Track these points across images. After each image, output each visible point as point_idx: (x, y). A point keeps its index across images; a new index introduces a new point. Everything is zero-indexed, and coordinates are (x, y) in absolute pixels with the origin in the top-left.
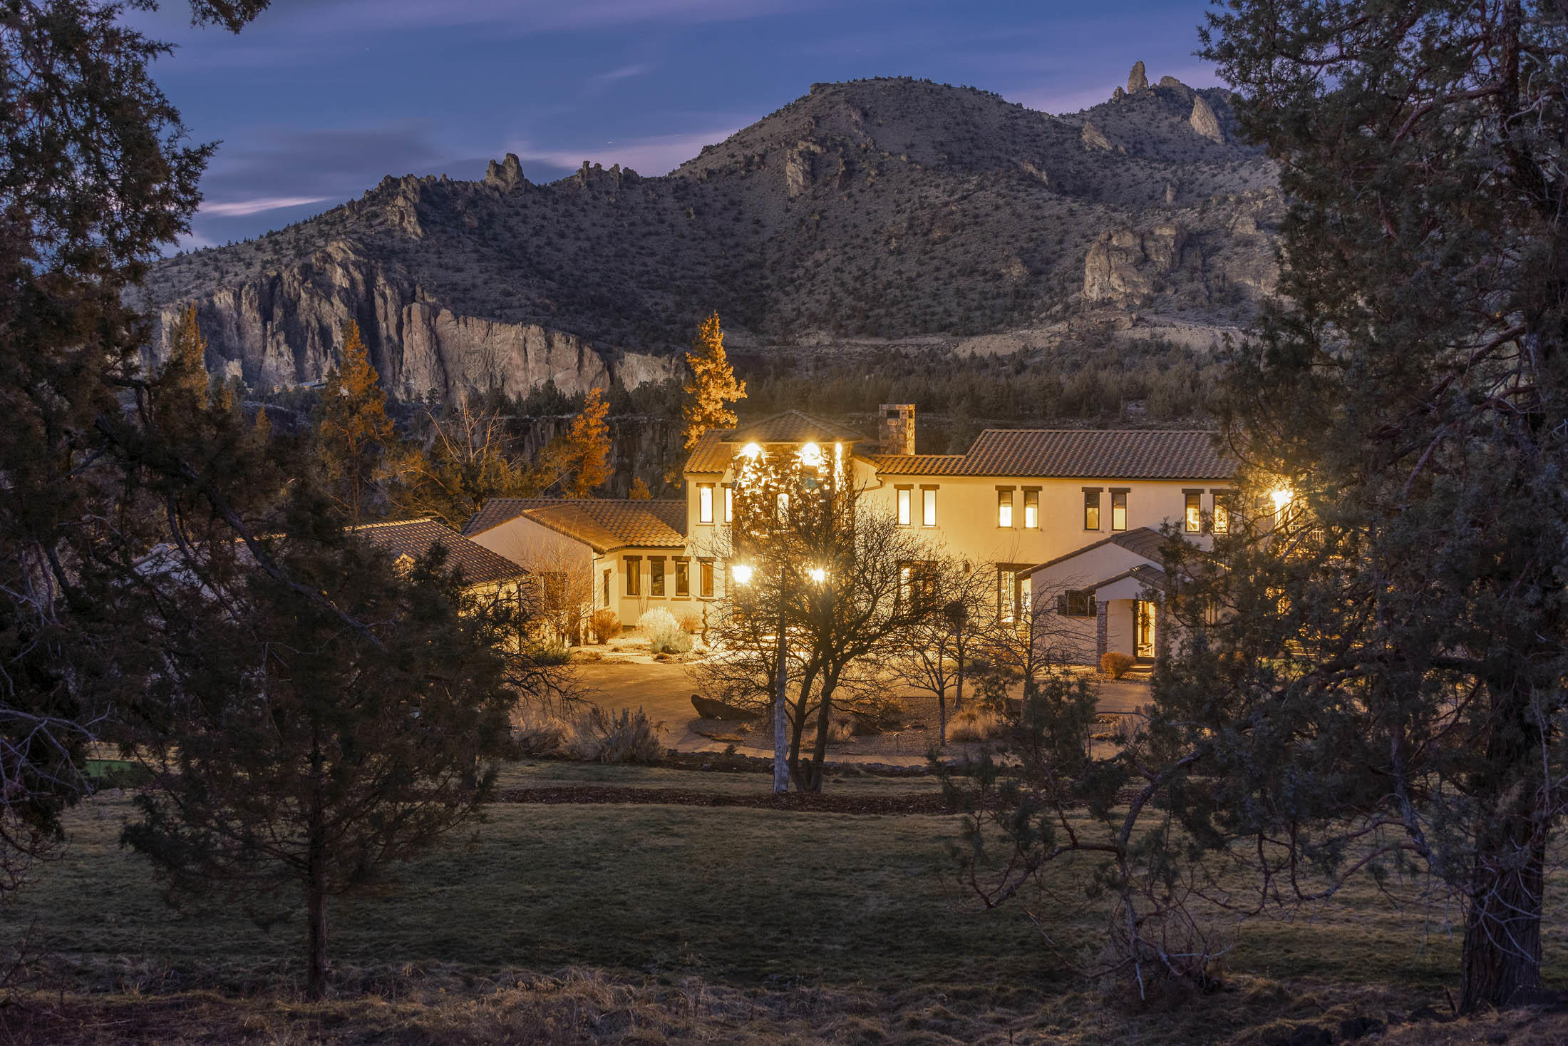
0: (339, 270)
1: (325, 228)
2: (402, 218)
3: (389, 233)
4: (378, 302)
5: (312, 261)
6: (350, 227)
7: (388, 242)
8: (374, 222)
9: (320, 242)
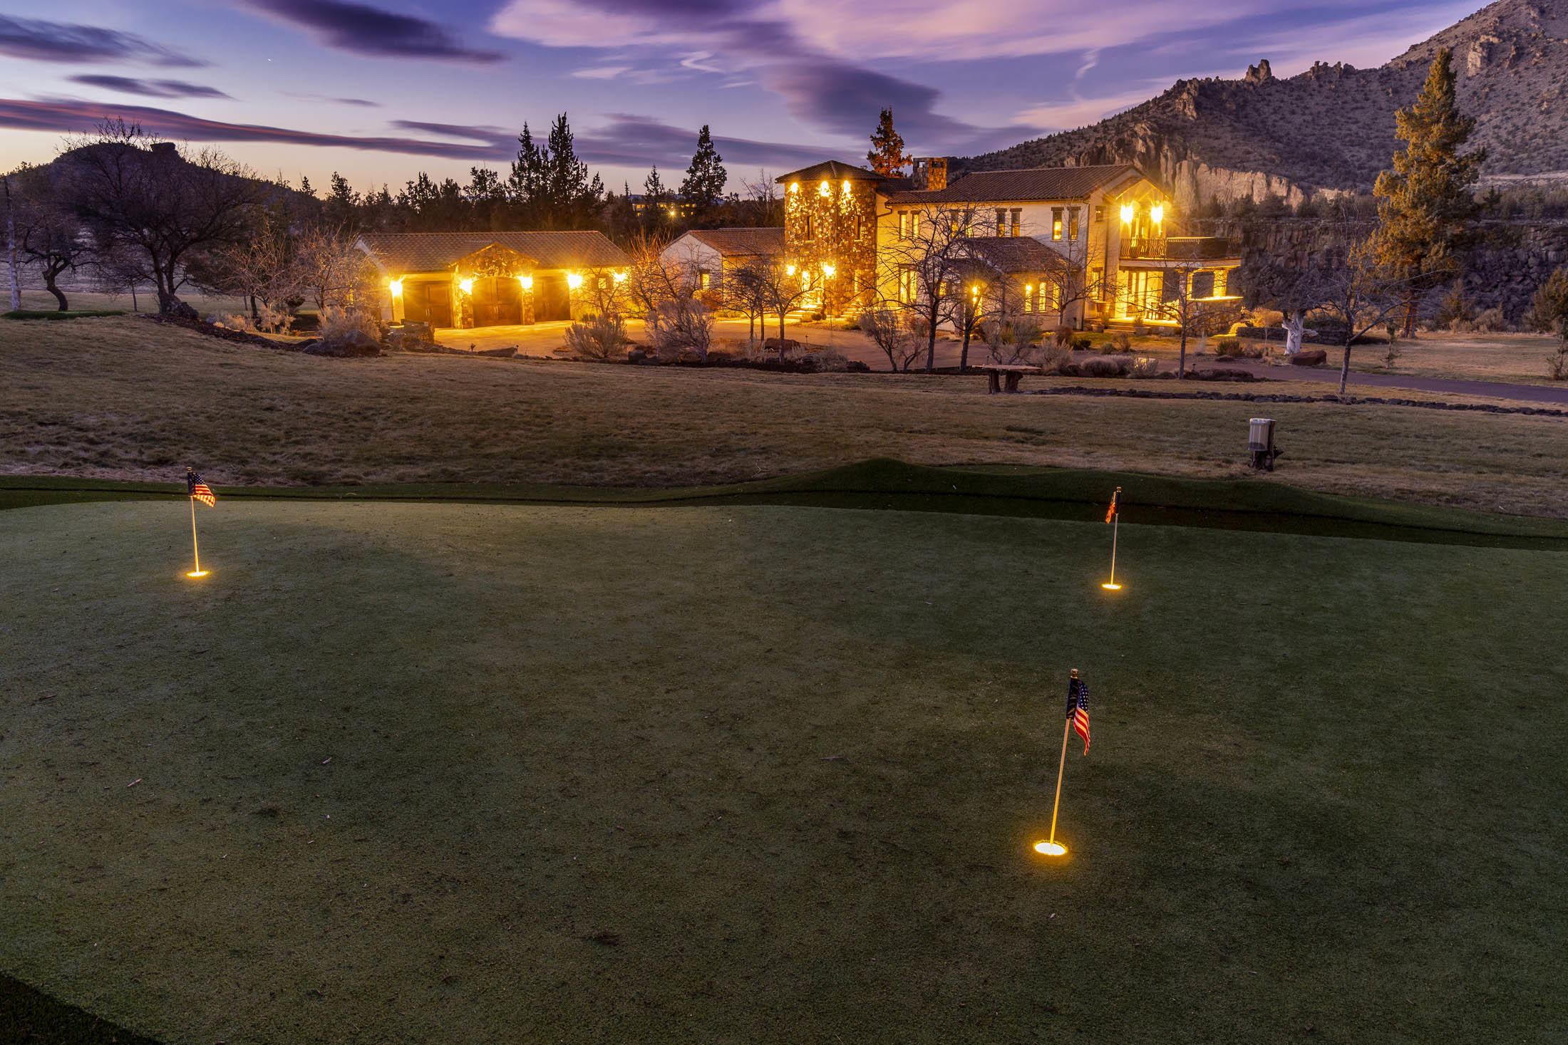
0: (1141, 142)
1: (1136, 115)
2: (1185, 107)
3: (1174, 117)
4: (1162, 160)
5: (1125, 136)
6: (1152, 114)
7: (1174, 123)
8: (1168, 110)
9: (1132, 124)
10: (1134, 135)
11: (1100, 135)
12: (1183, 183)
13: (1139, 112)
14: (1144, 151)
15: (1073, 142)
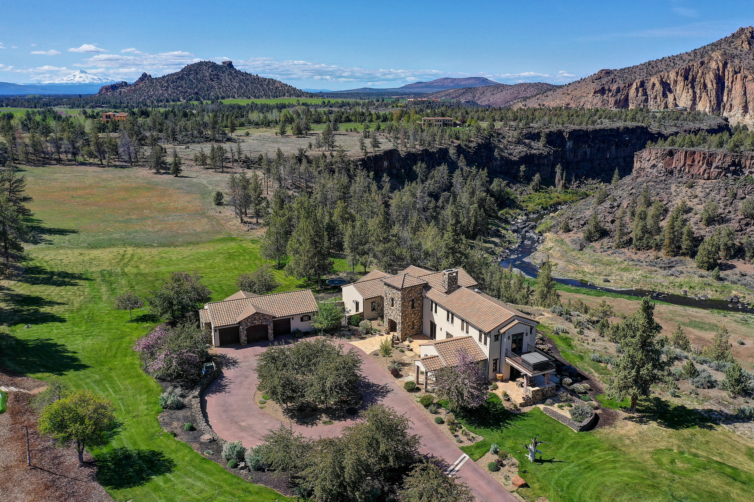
2: (742, 43)
3: (736, 48)
4: (726, 73)
5: (706, 59)
6: (723, 47)
7: (735, 52)
8: (732, 45)
9: (710, 52)
10: (711, 58)
11: (692, 57)
12: (738, 88)
13: (715, 46)
14: (716, 68)
15: (676, 61)
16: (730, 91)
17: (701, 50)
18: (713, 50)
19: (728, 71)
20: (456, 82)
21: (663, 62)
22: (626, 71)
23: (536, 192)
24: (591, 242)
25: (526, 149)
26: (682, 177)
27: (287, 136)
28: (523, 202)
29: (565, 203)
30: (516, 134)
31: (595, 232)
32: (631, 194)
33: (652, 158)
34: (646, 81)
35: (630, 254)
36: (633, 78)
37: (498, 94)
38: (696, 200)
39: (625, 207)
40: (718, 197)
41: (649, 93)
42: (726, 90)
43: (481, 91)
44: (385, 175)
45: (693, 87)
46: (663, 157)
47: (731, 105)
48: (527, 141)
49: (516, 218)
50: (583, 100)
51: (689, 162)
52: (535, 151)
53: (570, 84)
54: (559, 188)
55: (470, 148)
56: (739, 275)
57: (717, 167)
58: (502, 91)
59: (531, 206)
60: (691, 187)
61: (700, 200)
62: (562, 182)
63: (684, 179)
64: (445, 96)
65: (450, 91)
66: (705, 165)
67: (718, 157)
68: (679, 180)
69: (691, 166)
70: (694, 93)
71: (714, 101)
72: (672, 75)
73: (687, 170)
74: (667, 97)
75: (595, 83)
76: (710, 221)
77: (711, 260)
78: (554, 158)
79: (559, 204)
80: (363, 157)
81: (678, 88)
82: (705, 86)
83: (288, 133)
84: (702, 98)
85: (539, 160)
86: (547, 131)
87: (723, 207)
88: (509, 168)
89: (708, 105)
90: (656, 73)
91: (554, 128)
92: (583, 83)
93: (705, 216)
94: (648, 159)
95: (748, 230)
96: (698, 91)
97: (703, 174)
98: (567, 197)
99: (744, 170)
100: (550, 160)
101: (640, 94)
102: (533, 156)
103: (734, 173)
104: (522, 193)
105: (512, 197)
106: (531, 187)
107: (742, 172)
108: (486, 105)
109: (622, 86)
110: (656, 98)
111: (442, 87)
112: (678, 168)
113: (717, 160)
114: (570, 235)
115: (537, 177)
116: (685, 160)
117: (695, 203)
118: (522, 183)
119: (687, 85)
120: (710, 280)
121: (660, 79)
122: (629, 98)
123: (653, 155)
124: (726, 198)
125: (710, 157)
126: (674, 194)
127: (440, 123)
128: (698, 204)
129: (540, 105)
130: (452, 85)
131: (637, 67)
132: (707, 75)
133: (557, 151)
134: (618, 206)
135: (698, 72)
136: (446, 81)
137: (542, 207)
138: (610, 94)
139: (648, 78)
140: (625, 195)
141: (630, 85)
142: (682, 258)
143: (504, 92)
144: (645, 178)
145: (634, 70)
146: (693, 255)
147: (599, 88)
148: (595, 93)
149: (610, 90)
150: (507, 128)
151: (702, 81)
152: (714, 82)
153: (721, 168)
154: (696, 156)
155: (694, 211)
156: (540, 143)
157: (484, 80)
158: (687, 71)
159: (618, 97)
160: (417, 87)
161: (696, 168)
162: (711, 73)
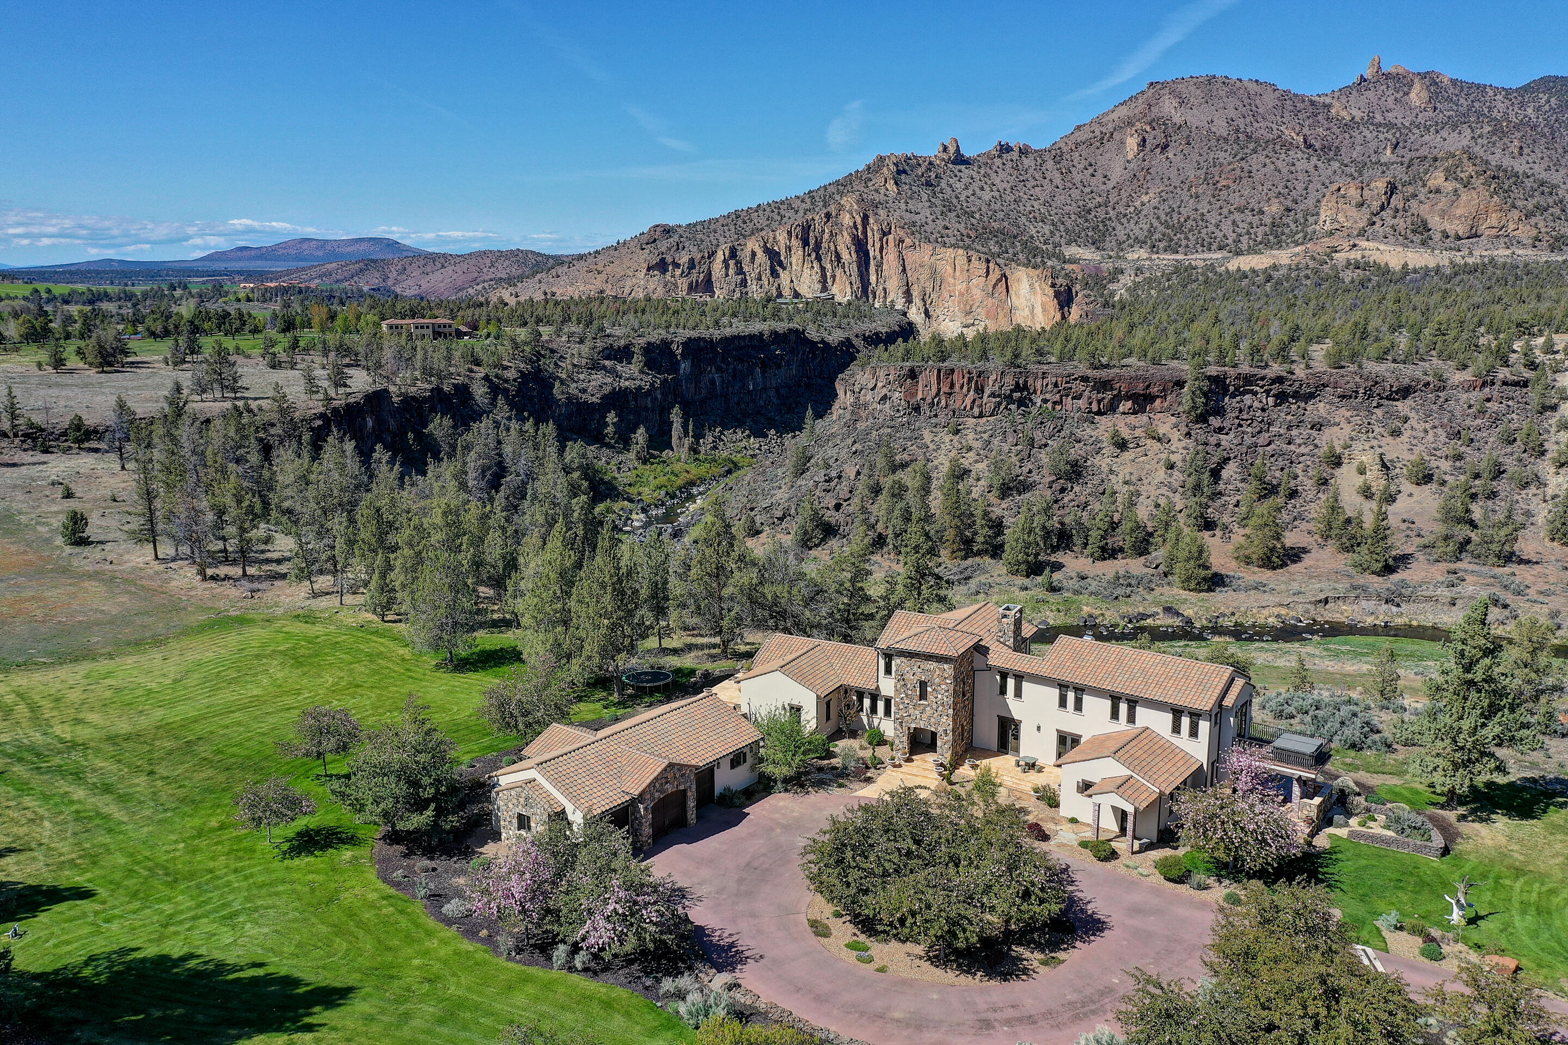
0: (848, 215)
1: (841, 188)
2: (885, 182)
3: (877, 191)
4: (869, 234)
5: (832, 209)
6: (856, 188)
7: (877, 197)
8: (870, 184)
9: (837, 197)
10: (841, 208)
11: (808, 206)
12: (891, 257)
13: (844, 185)
14: (851, 224)
15: (783, 212)
16: (879, 266)
17: (822, 192)
18: (842, 194)
19: (873, 230)
20: (329, 247)
21: (761, 212)
22: (699, 228)
23: (644, 463)
24: (810, 549)
25: (609, 380)
26: (936, 416)
27: (71, 371)
28: (630, 485)
29: (702, 480)
30: (585, 349)
31: (813, 530)
32: (855, 453)
33: (880, 385)
34: (739, 248)
35: (888, 563)
36: (715, 242)
37: (438, 274)
38: (971, 454)
39: (852, 477)
40: (1006, 448)
41: (746, 269)
42: (872, 262)
43: (399, 267)
44: (378, 447)
45: (819, 259)
46: (901, 380)
47: (885, 289)
48: (607, 363)
49: (628, 519)
50: (629, 283)
51: (945, 389)
52: (627, 383)
53: (597, 252)
54: (684, 453)
55: (506, 381)
56: (1076, 579)
57: (993, 395)
58: (443, 266)
59: (647, 493)
60: (957, 432)
61: (979, 454)
62: (688, 441)
63: (942, 419)
64: (320, 276)
65: (329, 267)
66: (972, 393)
67: (993, 377)
68: (934, 420)
69: (950, 394)
70: (823, 269)
71: (857, 284)
72: (782, 237)
73: (943, 402)
74: (778, 276)
75: (647, 251)
76: (1005, 491)
77: (1031, 558)
78: (662, 394)
79: (692, 484)
80: (322, 409)
81: (794, 260)
82: (838, 257)
83: (69, 365)
84: (837, 278)
85: (636, 400)
86: (642, 341)
87: (1018, 464)
88: (585, 419)
89: (848, 290)
90: (753, 233)
91: (655, 336)
92: (624, 251)
93: (997, 482)
94: (871, 386)
95: (1066, 500)
96: (828, 266)
97: (972, 408)
98: (702, 470)
99: (1033, 397)
100: (656, 398)
101: (731, 272)
102: (624, 392)
103: (1021, 403)
104: (619, 469)
105: (607, 478)
106: (632, 455)
107: (1031, 400)
108: (415, 296)
109: (698, 256)
110: (760, 279)
111: (298, 258)
112: (929, 400)
113: (991, 383)
114: (761, 541)
115: (640, 435)
116: (939, 384)
117: (971, 460)
118: (614, 447)
119: (809, 255)
120: (1040, 593)
121: (762, 244)
122: (713, 279)
123: (882, 378)
124: (1019, 447)
125: (979, 376)
126: (932, 446)
127: (425, 331)
128: (977, 461)
129: (546, 294)
130: (320, 253)
131: (717, 220)
132: (839, 237)
133: (666, 380)
134: (840, 477)
135: (823, 231)
136: (305, 246)
137: (667, 493)
138: (678, 272)
139: (740, 242)
140: (844, 454)
141: (712, 254)
142: (977, 559)
143: (450, 269)
144: (871, 420)
145: (713, 227)
146: (996, 551)
147: (655, 260)
148: (649, 269)
149: (677, 266)
150: (564, 338)
151: (833, 248)
152: (853, 248)
153: (999, 396)
154: (955, 376)
155: (973, 474)
156: (632, 367)
157: (392, 245)
158: (806, 229)
159: (694, 277)
160: (240, 259)
161: (959, 398)
162: (845, 234)
